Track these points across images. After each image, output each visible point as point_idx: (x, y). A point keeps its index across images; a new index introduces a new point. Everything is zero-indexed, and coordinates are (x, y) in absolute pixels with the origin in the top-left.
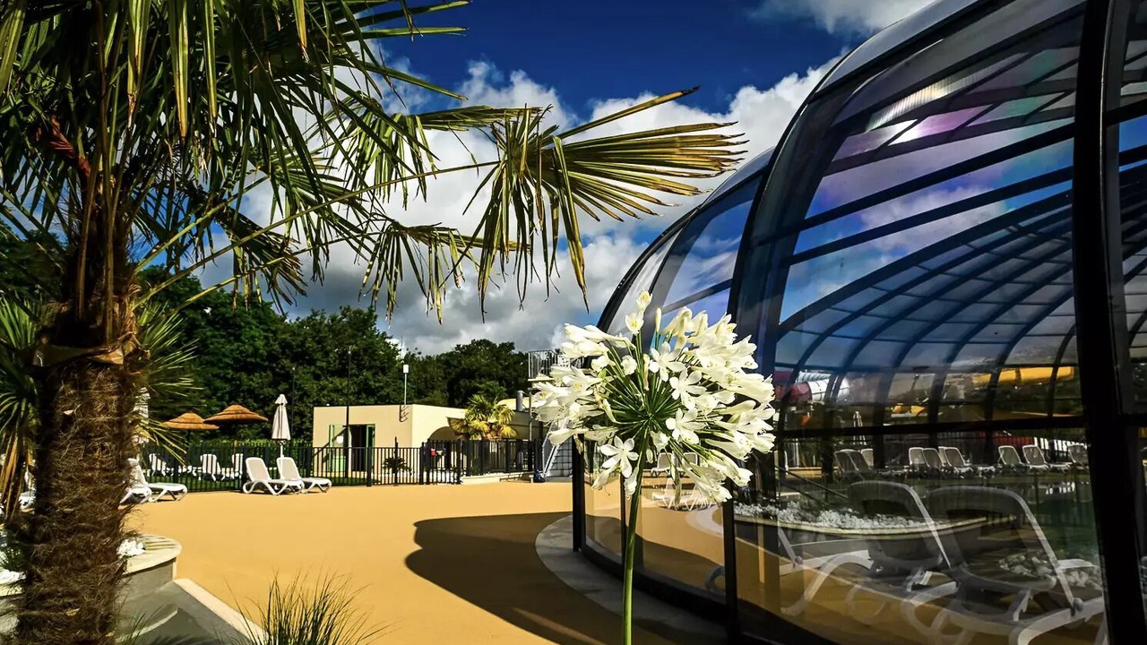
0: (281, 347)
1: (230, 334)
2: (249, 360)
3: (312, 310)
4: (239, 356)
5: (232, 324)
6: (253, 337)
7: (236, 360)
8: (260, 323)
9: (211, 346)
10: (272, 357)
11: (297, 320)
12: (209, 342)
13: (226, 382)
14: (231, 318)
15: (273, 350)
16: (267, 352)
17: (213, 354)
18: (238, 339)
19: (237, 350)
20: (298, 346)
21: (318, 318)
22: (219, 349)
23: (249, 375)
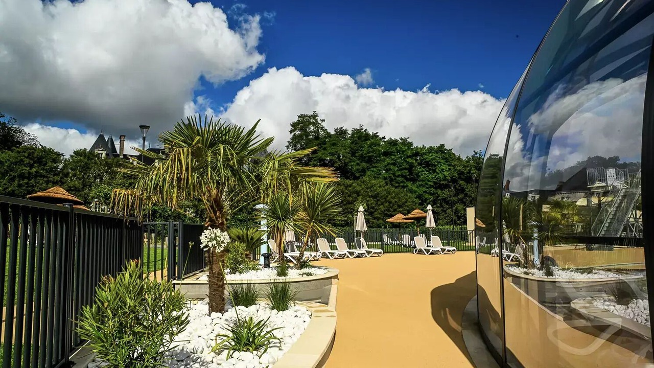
0: (458, 174)
1: (430, 170)
2: (442, 182)
3: (474, 151)
4: (436, 181)
5: (431, 164)
6: (442, 170)
7: (435, 183)
8: (446, 162)
9: (422, 176)
10: (454, 180)
11: (467, 158)
12: (420, 174)
13: (431, 195)
14: (429, 161)
15: (454, 176)
16: (450, 178)
17: (423, 181)
18: (434, 171)
19: (435, 177)
20: (468, 173)
21: (478, 155)
22: (425, 178)
23: (442, 190)
